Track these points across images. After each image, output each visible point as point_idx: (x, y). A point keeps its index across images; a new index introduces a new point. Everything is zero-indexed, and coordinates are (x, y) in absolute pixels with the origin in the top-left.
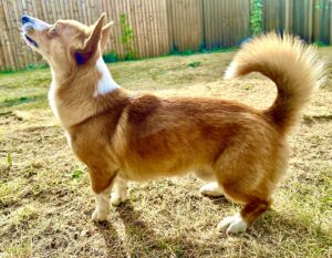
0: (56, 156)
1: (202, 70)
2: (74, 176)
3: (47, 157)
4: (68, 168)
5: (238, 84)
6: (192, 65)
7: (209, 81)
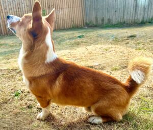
0: (7, 85)
1: (84, 40)
2: (16, 95)
3: (3, 85)
4: (13, 91)
5: (102, 47)
6: (79, 37)
7: (87, 45)
